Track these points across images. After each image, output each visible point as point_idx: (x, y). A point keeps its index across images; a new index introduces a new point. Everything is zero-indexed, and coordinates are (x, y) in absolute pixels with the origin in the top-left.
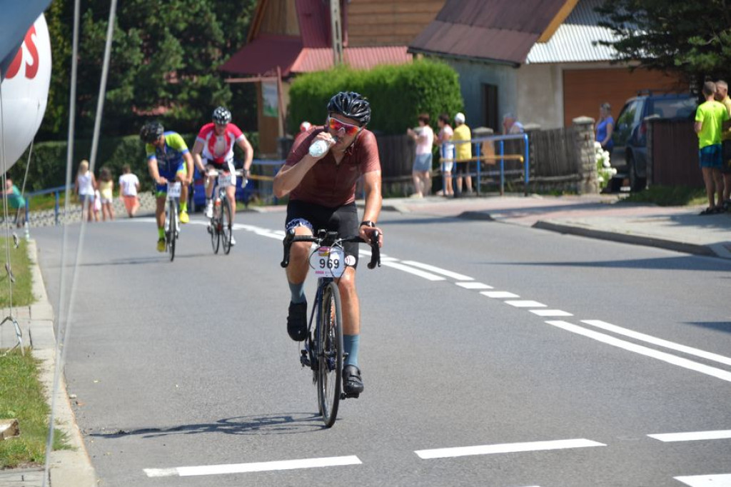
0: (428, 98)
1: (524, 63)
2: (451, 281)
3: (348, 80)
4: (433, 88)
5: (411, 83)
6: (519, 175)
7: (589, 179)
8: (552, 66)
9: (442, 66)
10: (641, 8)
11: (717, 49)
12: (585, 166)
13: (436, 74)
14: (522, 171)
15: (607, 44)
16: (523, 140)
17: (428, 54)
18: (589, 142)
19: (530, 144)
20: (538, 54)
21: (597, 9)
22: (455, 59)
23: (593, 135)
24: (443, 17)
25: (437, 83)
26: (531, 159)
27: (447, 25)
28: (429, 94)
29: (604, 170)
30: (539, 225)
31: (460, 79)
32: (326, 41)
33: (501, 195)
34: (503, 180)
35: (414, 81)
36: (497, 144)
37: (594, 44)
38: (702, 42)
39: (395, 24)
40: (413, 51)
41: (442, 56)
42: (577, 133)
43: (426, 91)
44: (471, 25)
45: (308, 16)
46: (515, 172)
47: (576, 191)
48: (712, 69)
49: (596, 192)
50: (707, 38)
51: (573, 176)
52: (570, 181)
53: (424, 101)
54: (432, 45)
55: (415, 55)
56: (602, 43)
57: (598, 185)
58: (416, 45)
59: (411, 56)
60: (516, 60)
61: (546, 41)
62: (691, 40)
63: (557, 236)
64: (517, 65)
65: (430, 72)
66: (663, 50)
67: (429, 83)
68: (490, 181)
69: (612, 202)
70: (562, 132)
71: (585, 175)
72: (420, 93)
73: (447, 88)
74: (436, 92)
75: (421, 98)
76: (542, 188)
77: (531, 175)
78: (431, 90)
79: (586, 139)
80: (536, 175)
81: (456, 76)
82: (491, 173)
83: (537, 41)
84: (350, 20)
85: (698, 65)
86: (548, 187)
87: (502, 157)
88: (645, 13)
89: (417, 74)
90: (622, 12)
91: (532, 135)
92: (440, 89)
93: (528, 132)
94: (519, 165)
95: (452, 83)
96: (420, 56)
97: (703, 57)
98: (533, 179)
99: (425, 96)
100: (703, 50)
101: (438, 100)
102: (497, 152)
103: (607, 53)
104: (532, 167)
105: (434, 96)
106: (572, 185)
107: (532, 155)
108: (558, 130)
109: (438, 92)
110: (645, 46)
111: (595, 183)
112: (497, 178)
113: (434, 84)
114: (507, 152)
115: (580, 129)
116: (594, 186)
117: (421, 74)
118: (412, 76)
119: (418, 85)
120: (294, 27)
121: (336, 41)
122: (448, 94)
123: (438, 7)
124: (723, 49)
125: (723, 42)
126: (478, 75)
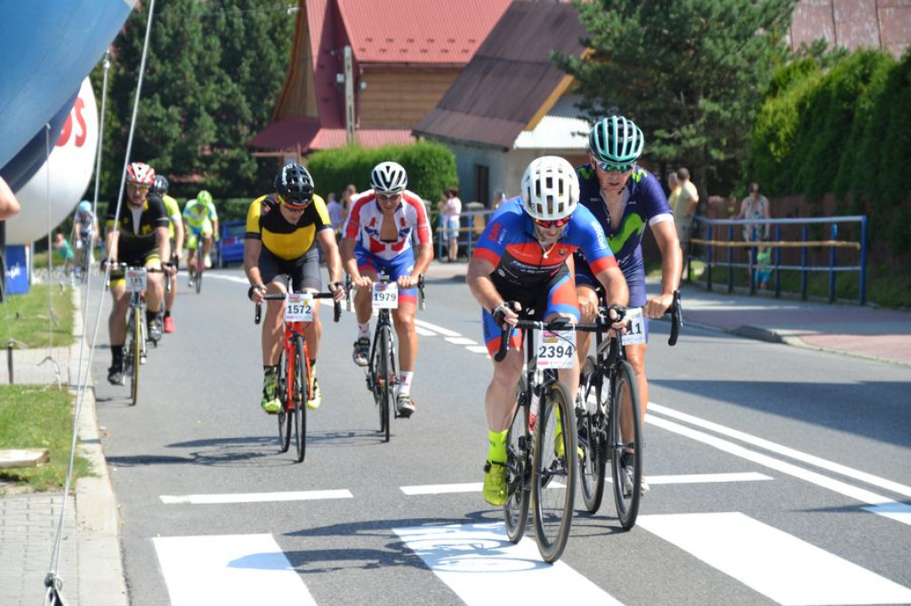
0: (428, 175)
1: (512, 148)
3: (359, 158)
4: (433, 167)
5: (413, 162)
8: (537, 151)
9: (441, 148)
11: (678, 142)
13: (435, 154)
15: (583, 135)
17: (429, 137)
20: (524, 140)
22: (452, 142)
27: (447, 112)
28: (429, 172)
31: (457, 160)
32: (340, 122)
35: (416, 160)
37: (573, 134)
38: (667, 136)
39: (401, 110)
40: (416, 134)
41: (442, 139)
43: (427, 169)
44: (467, 113)
45: (326, 100)
48: (672, 159)
50: (669, 131)
53: (424, 178)
54: (430, 130)
55: (418, 138)
56: (579, 134)
58: (419, 128)
59: (413, 139)
60: (505, 145)
61: (531, 129)
64: (506, 150)
65: (431, 153)
67: (429, 162)
72: (421, 170)
73: (445, 167)
74: (435, 170)
75: (422, 175)
78: (431, 169)
81: (453, 157)
83: (524, 129)
84: (363, 105)
85: (662, 155)
88: (616, 108)
89: (419, 153)
90: (598, 108)
92: (439, 168)
95: (449, 163)
96: (422, 139)
97: (666, 148)
99: (425, 174)
100: (666, 142)
101: (436, 177)
103: (582, 143)
105: (433, 174)
109: (437, 170)
113: (433, 163)
117: (423, 153)
118: (414, 156)
119: (419, 165)
120: (313, 110)
121: (350, 123)
122: (446, 172)
123: (439, 97)
124: (683, 142)
125: (684, 137)
126: (472, 156)
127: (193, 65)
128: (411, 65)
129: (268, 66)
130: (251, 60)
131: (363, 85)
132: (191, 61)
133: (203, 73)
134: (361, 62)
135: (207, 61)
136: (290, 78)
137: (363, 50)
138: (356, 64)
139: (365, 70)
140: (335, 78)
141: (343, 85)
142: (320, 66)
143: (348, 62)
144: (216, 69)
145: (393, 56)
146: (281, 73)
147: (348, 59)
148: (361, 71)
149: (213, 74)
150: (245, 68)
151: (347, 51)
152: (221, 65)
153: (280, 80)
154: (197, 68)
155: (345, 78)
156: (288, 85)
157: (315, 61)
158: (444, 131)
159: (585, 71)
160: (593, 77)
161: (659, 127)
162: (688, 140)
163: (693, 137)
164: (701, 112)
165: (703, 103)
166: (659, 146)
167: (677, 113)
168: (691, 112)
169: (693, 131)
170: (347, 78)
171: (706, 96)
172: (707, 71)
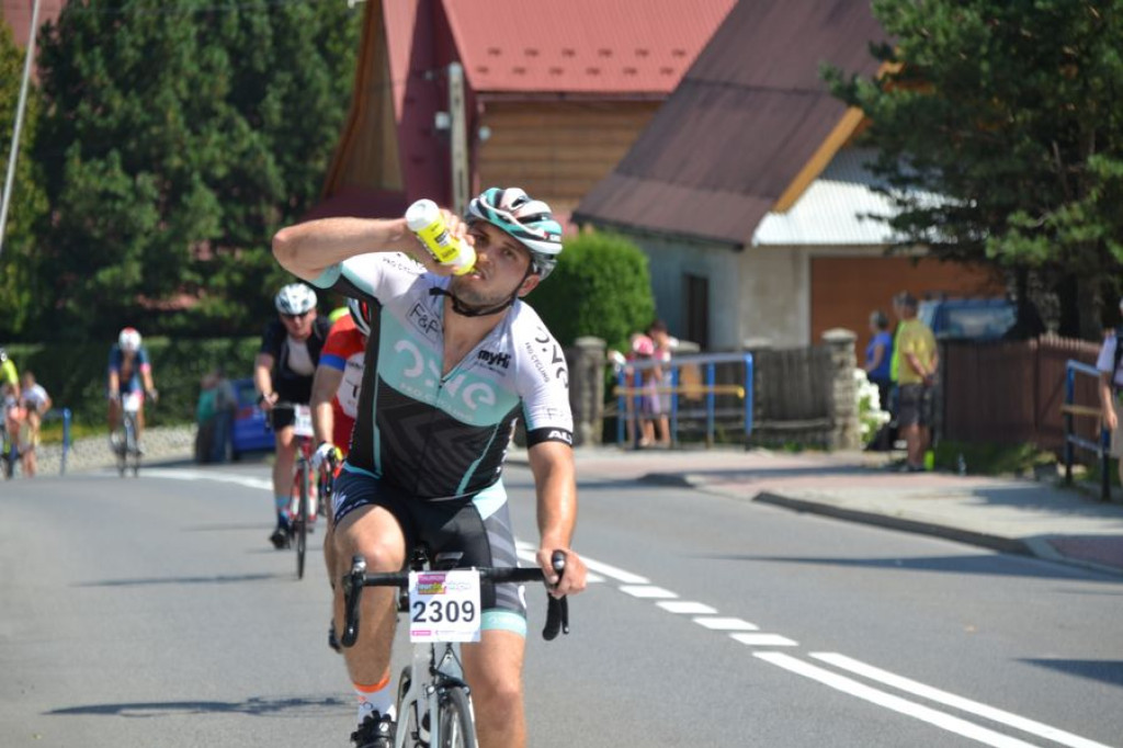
0: (600, 294)
1: (750, 244)
2: (613, 584)
4: (608, 280)
5: (572, 270)
6: (738, 419)
7: (845, 427)
8: (793, 251)
9: (621, 245)
10: (935, 165)
11: (1051, 233)
12: (840, 407)
13: (613, 256)
14: (741, 412)
15: (879, 219)
16: (744, 364)
17: (601, 225)
18: (848, 370)
19: (755, 369)
20: (773, 230)
21: (866, 166)
22: (643, 235)
23: (853, 359)
24: (626, 169)
25: (614, 270)
26: (755, 394)
27: (633, 180)
28: (601, 288)
29: (870, 415)
30: (764, 498)
31: (651, 266)
33: (707, 447)
34: (712, 426)
35: (578, 267)
36: (704, 368)
37: (860, 217)
38: (1031, 223)
39: (552, 178)
40: (578, 219)
41: (624, 229)
42: (828, 356)
43: (597, 283)
44: (671, 181)
45: (417, 160)
46: (730, 412)
47: (824, 446)
48: (1039, 263)
49: (856, 448)
50: (1035, 214)
51: (821, 422)
52: (816, 429)
53: (593, 299)
54: (608, 212)
55: (581, 227)
56: (871, 216)
57: (860, 438)
58: (585, 210)
59: (573, 229)
60: (737, 237)
61: (785, 210)
62: (1012, 218)
63: (790, 516)
64: (739, 247)
65: (604, 253)
66: (966, 230)
67: (601, 270)
68: (693, 426)
69: (880, 465)
70: (805, 354)
71: (839, 421)
72: (587, 286)
73: (629, 279)
74: (611, 286)
75: (588, 293)
76: (772, 440)
77: (756, 418)
78: (604, 283)
79: (843, 364)
80: (764, 418)
81: (643, 261)
82: (695, 414)
83: (772, 209)
84: (482, 169)
85: (1020, 257)
86: (782, 439)
87: (712, 389)
88: (940, 173)
89: (584, 255)
90: (907, 170)
91: (759, 356)
92: (619, 281)
93: (754, 352)
94: (738, 403)
95: (637, 271)
96: (589, 229)
97: (1026, 243)
98: (758, 425)
99: (594, 291)
100: (1030, 233)
101: (614, 297)
102: (705, 382)
103: (878, 233)
104: (757, 405)
105: (609, 291)
106: (819, 436)
107: (759, 387)
108: (799, 351)
109: (616, 285)
110: (938, 224)
111: (856, 436)
112: (703, 421)
113: (608, 271)
114: (720, 381)
115: (833, 349)
116: (852, 440)
117: (589, 255)
118: (575, 258)
119: (583, 274)
120: (394, 178)
121: (459, 201)
122: (631, 288)
123: (619, 153)
124: (1060, 232)
125: (1061, 223)
126: (678, 260)
127: (180, 100)
128: (568, 98)
129: (314, 100)
130: (284, 90)
131: (484, 133)
132: (177, 92)
133: (198, 114)
134: (481, 92)
135: (205, 91)
136: (353, 121)
137: (483, 70)
138: (471, 94)
139: (487, 106)
140: (433, 121)
141: (446, 134)
142: (408, 100)
143: (456, 92)
144: (221, 107)
145: (537, 80)
146: (338, 113)
147: (457, 86)
148: (481, 108)
149: (215, 114)
150: (273, 104)
151: (455, 71)
152: (229, 99)
153: (337, 124)
154: (186, 105)
155: (451, 120)
156: (350, 131)
157: (399, 91)
158: (629, 212)
159: (883, 108)
160: (898, 118)
161: (1013, 208)
162: (1067, 229)
163: (1078, 224)
164: (1093, 177)
165: (1093, 161)
166: (1015, 243)
167: (1049, 179)
168: (1072, 178)
169: (1080, 215)
170: (454, 121)
171: (1100, 147)
172: (1104, 103)
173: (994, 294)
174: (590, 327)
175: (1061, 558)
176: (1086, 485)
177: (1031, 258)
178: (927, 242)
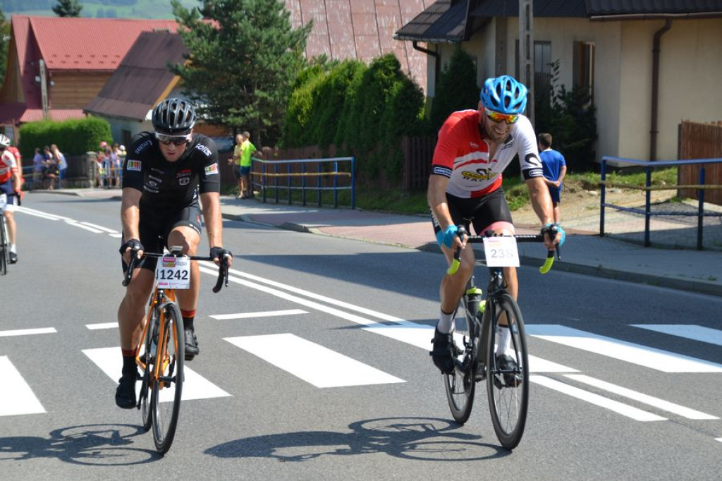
0: (94, 137)
1: (145, 120)
3: (52, 127)
4: (97, 132)
5: (85, 129)
9: (101, 120)
10: (204, 93)
11: (243, 115)
13: (98, 124)
17: (94, 114)
21: (182, 93)
22: (108, 117)
24: (102, 95)
27: (104, 99)
31: (111, 128)
32: (38, 105)
35: (87, 128)
38: (236, 111)
39: (76, 98)
40: (86, 112)
41: (102, 115)
43: (93, 133)
44: (117, 99)
45: (29, 92)
48: (240, 125)
50: (238, 109)
53: (92, 138)
54: (95, 109)
55: (87, 114)
58: (87, 109)
59: (83, 116)
60: (140, 118)
62: (230, 110)
64: (141, 121)
65: (95, 123)
66: (216, 115)
67: (94, 128)
72: (90, 134)
73: (104, 132)
75: (90, 137)
81: (109, 126)
84: (52, 95)
85: (234, 123)
88: (206, 96)
89: (88, 124)
90: (195, 95)
92: (101, 132)
95: (106, 129)
96: (90, 115)
97: (236, 119)
99: (92, 136)
100: (237, 115)
105: (97, 136)
109: (99, 133)
110: (206, 113)
113: (97, 129)
117: (90, 124)
118: (86, 125)
119: (89, 130)
120: (22, 98)
121: (45, 106)
122: (105, 135)
123: (99, 90)
124: (246, 115)
125: (246, 112)
126: (121, 125)
128: (81, 71)
131: (52, 83)
134: (50, 69)
136: (6, 80)
137: (51, 62)
138: (47, 70)
139: (53, 74)
140: (35, 79)
141: (40, 83)
142: (25, 72)
143: (42, 69)
145: (70, 65)
147: (42, 67)
148: (50, 74)
151: (41, 63)
156: (5, 83)
157: (22, 69)
158: (103, 110)
159: (187, 73)
160: (192, 77)
161: (231, 107)
162: (249, 114)
163: (252, 112)
164: (256, 98)
165: (257, 92)
166: (232, 118)
167: (242, 98)
168: (250, 98)
169: (252, 109)
170: (42, 80)
171: (258, 88)
172: (259, 73)
173: (225, 136)
174: (91, 148)
175: (251, 221)
176: (258, 198)
177: (237, 123)
178: (203, 119)
